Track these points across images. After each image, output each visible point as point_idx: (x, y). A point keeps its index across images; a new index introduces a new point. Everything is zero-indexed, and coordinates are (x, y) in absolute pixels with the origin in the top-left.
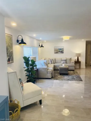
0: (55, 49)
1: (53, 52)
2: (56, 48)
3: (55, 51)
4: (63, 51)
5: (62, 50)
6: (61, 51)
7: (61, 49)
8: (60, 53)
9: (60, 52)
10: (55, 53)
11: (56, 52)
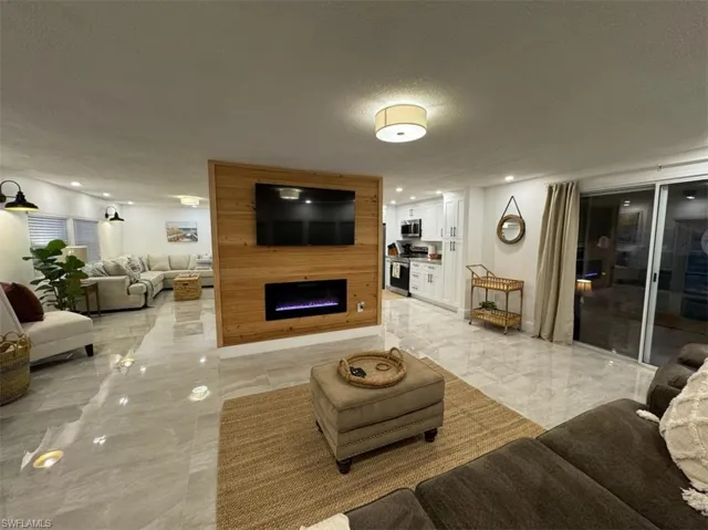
0: (168, 229)
1: (164, 237)
2: (171, 226)
3: (169, 234)
4: (196, 234)
5: (193, 231)
6: (189, 235)
7: (188, 229)
8: (186, 240)
9: (185, 236)
10: (170, 240)
11: (172, 237)
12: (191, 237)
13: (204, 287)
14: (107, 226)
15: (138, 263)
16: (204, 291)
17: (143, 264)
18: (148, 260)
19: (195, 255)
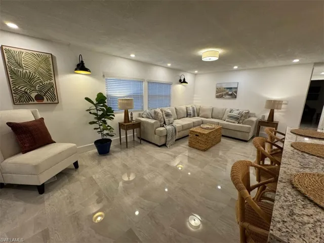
0: (217, 88)
1: (214, 94)
2: (219, 86)
3: (217, 92)
4: (236, 92)
5: (234, 90)
6: (230, 93)
7: (231, 88)
8: (227, 97)
9: (227, 94)
10: (217, 97)
11: (220, 95)
12: (231, 95)
13: (223, 136)
14: (180, 87)
15: (191, 111)
16: (223, 140)
17: (194, 111)
18: (199, 109)
19: (228, 110)
